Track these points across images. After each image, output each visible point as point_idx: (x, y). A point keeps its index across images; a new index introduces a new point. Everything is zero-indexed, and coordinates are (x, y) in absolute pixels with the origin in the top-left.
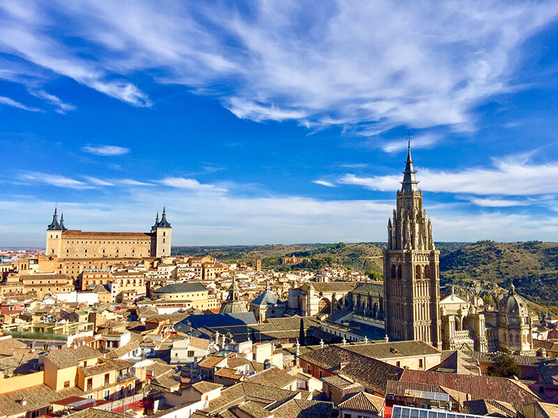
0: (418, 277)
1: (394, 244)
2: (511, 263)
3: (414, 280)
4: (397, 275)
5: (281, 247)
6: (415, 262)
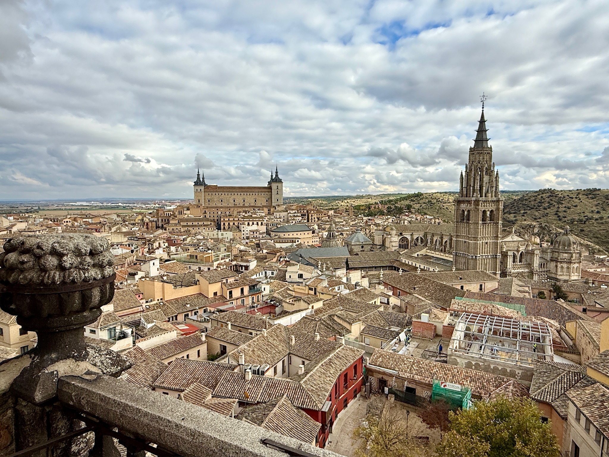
0: (484, 220)
1: (465, 193)
2: (569, 208)
3: (480, 222)
4: (465, 218)
5: (369, 197)
6: (481, 208)
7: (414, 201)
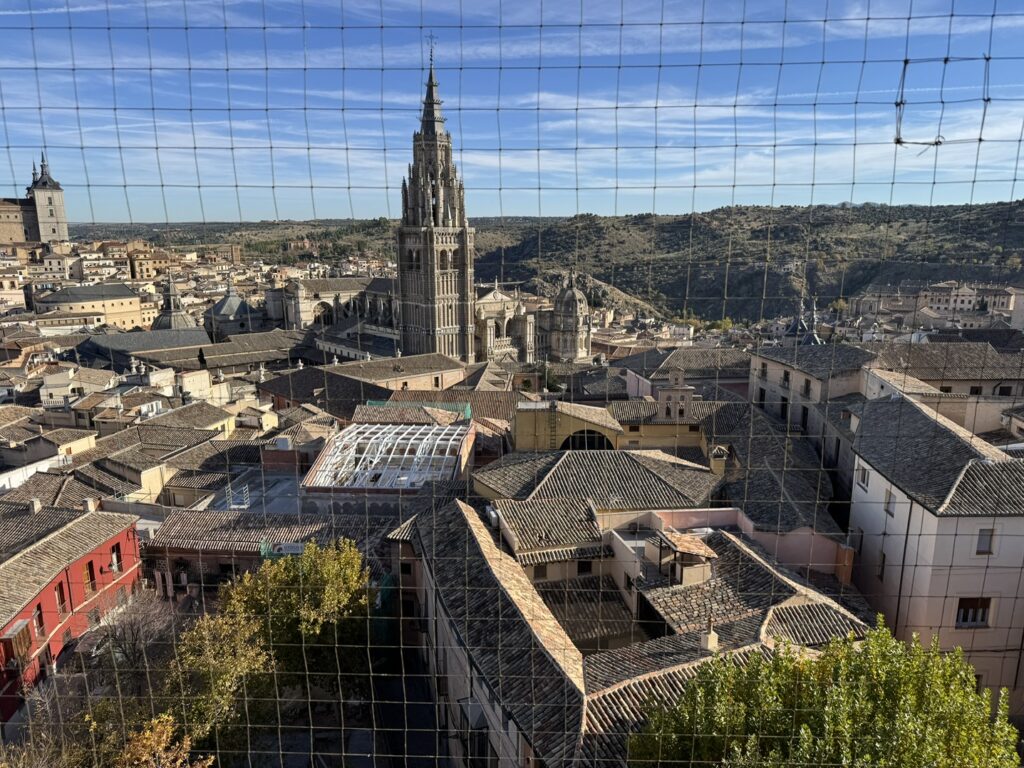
0: (443, 267)
1: (411, 218)
2: (613, 246)
3: (437, 271)
4: (415, 265)
5: (287, 225)
6: (438, 247)
7: (372, 235)
